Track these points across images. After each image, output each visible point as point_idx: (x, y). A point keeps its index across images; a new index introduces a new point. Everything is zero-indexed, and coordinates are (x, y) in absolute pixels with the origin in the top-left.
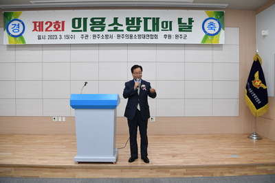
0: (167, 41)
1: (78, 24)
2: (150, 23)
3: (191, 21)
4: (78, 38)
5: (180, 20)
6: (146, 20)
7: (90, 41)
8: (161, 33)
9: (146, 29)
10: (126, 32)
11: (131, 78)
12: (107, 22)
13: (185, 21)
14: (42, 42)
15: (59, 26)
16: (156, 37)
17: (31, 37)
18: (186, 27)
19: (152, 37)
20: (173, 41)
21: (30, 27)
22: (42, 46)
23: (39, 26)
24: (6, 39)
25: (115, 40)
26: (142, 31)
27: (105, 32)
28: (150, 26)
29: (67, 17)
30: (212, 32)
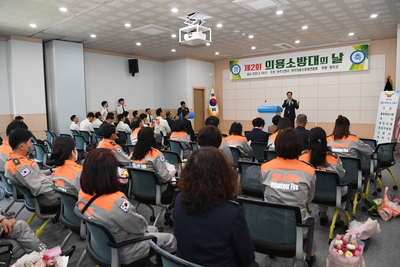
0: (324, 71)
1: (269, 65)
2: (312, 59)
3: (341, 55)
4: (269, 73)
5: (333, 55)
6: (310, 58)
7: (276, 74)
8: (320, 66)
9: (310, 64)
10: (297, 67)
11: (286, 98)
12: (285, 62)
13: (337, 55)
14: (249, 77)
15: (258, 67)
16: (317, 68)
17: (244, 74)
18: (338, 60)
19: (314, 69)
20: (329, 70)
21: (243, 68)
22: (250, 79)
23: (248, 68)
24: (231, 77)
25: (290, 73)
26: (307, 66)
27: (285, 68)
28: (312, 62)
29: (262, 60)
30: (358, 61)
